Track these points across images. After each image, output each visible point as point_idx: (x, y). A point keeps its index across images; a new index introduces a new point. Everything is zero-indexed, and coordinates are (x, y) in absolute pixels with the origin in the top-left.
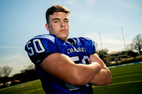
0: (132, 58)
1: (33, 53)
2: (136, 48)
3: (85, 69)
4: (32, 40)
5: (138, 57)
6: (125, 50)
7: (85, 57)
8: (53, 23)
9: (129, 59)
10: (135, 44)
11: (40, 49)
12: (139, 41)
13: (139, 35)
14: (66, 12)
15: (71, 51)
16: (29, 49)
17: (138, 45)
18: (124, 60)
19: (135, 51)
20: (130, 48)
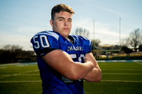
0: (125, 55)
1: (39, 47)
2: (131, 44)
3: (81, 67)
4: (39, 36)
5: (131, 55)
6: (119, 45)
7: (82, 56)
8: (58, 21)
9: (121, 55)
10: (131, 39)
11: (45, 44)
12: (137, 36)
13: (138, 30)
14: (71, 13)
15: (71, 48)
16: (35, 42)
17: (135, 40)
18: (116, 55)
19: (130, 47)
20: (125, 43)
